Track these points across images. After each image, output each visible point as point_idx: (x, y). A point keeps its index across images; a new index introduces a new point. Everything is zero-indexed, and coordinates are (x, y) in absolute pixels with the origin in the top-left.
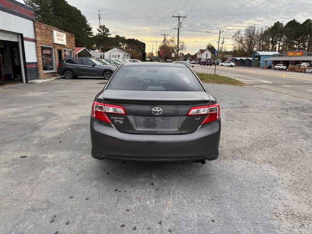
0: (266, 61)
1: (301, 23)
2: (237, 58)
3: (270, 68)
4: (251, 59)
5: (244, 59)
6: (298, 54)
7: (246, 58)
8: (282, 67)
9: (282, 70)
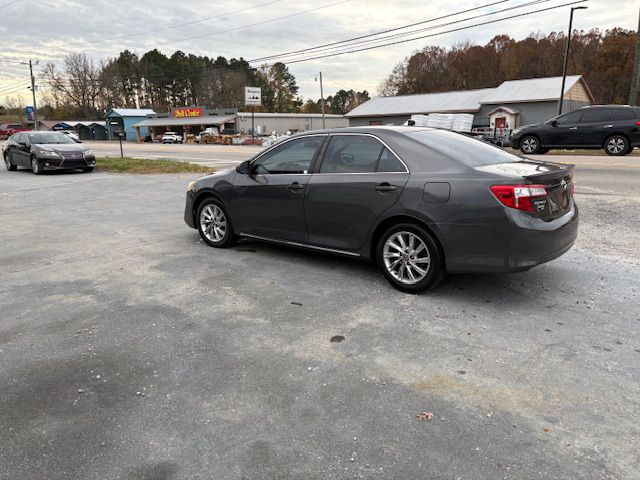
0: (138, 128)
1: (169, 57)
2: (66, 123)
3: (148, 140)
4: (103, 123)
5: (87, 123)
6: (194, 114)
7: (91, 123)
8: (175, 137)
9: (176, 142)
